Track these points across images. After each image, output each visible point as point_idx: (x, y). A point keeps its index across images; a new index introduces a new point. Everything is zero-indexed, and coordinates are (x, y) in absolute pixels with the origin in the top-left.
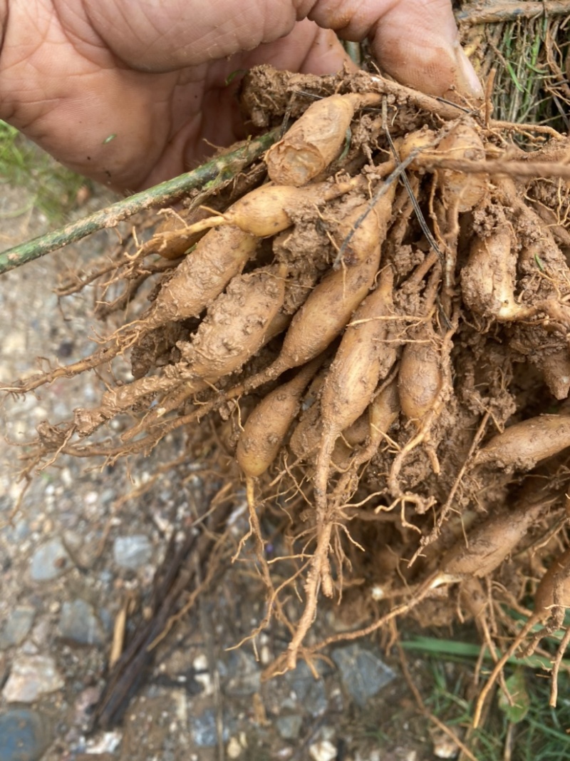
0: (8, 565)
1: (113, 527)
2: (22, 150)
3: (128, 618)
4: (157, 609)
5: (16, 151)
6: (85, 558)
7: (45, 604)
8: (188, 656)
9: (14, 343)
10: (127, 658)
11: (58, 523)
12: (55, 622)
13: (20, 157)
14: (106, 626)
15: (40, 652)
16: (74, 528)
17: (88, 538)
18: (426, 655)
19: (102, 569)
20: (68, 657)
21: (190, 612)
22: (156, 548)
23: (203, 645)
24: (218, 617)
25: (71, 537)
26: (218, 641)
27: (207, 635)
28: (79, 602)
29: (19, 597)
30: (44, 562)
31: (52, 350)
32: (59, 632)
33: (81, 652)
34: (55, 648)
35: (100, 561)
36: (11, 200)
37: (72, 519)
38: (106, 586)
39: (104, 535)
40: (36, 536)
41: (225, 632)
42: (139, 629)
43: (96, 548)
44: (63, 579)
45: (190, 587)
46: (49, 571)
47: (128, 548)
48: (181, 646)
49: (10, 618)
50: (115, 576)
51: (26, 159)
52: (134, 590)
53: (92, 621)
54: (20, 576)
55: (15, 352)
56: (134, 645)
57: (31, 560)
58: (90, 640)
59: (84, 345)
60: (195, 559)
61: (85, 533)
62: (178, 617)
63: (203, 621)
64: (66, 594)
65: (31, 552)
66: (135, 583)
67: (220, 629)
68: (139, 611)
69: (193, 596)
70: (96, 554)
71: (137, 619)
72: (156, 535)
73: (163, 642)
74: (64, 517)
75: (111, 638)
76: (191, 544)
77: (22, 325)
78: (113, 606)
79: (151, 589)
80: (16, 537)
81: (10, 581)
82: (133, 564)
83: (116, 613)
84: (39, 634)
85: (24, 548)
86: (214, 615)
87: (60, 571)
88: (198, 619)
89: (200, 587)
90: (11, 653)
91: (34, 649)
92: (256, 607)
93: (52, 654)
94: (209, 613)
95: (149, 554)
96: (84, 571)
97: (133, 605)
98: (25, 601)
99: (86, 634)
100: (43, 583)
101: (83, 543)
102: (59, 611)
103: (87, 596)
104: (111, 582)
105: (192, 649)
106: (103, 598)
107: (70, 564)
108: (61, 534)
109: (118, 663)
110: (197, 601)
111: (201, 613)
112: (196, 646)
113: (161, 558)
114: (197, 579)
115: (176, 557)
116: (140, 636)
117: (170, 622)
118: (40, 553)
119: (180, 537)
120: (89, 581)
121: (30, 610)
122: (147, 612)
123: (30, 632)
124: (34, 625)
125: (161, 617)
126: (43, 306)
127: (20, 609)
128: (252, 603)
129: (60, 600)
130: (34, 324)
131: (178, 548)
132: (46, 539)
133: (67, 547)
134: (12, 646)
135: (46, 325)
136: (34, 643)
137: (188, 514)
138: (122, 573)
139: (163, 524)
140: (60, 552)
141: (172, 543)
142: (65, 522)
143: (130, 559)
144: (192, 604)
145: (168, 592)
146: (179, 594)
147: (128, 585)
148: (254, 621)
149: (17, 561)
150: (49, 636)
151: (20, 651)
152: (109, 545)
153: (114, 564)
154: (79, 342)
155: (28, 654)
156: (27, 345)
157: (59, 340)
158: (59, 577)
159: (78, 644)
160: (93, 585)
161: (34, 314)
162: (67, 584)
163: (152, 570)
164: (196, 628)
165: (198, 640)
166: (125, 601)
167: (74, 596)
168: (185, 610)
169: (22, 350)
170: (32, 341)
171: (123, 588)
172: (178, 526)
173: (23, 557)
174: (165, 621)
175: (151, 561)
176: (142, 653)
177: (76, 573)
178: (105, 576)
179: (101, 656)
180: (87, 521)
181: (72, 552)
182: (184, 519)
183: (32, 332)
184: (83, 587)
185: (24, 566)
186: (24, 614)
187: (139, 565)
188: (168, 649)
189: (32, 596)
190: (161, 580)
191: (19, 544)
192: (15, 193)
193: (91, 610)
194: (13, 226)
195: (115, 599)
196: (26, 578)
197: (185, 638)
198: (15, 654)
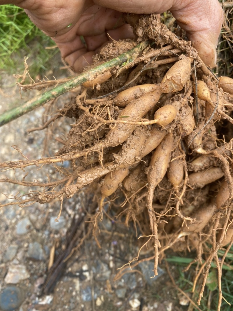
0: (7, 228)
1: (49, 213)
2: (13, 60)
3: (56, 249)
4: (68, 245)
5: (11, 60)
6: (38, 225)
7: (22, 244)
8: (80, 265)
9: (10, 138)
10: (55, 265)
11: (28, 211)
12: (26, 251)
13: (12, 63)
14: (47, 253)
15: (20, 263)
16: (34, 213)
17: (40, 217)
18: (176, 264)
19: (45, 230)
20: (31, 265)
21: (81, 247)
22: (67, 221)
23: (86, 260)
24: (93, 249)
25: (33, 217)
26: (92, 259)
27: (88, 256)
28: (36, 243)
29: (11, 241)
30: (22, 227)
31: (25, 141)
32: (28, 255)
33: (36, 263)
34: (26, 262)
35: (45, 226)
36: (8, 80)
37: (33, 209)
38: (47, 237)
39: (46, 216)
40: (18, 217)
41: (95, 255)
42: (60, 254)
43: (43, 221)
44: (29, 234)
45: (81, 236)
46: (24, 230)
47: (56, 221)
48: (77, 261)
49: (8, 249)
50: (51, 232)
51: (15, 64)
52: (58, 238)
53: (41, 251)
54: (12, 233)
55: (10, 142)
56: (58, 260)
57: (17, 226)
58: (40, 258)
59: (38, 139)
60: (83, 225)
61: (38, 215)
62: (76, 249)
63: (86, 251)
64: (31, 240)
65: (16, 223)
66: (59, 235)
67: (93, 254)
68: (60, 247)
69: (82, 240)
70: (42, 223)
71: (59, 250)
72: (67, 216)
73: (70, 259)
74: (30, 209)
75: (49, 258)
76: (81, 220)
77: (13, 131)
78: (50, 244)
79: (65, 238)
80: (10, 217)
81: (8, 235)
82: (58, 228)
83: (51, 247)
84: (20, 256)
85: (13, 221)
86: (91, 248)
87: (28, 230)
88: (84, 250)
89: (85, 236)
90: (8, 264)
91: (17, 262)
92: (108, 245)
93: (25, 264)
94: (89, 247)
95: (64, 224)
96: (38, 230)
97: (58, 244)
98: (14, 242)
99: (38, 256)
100: (21, 236)
101: (37, 219)
102: (28, 247)
103: (39, 240)
104: (49, 235)
105: (82, 262)
106: (46, 241)
107: (32, 227)
108: (28, 216)
109: (52, 267)
110: (84, 242)
111: (86, 247)
112: (83, 261)
113: (69, 225)
114: (84, 233)
115: (75, 225)
116: (60, 257)
117: (73, 250)
118: (20, 223)
119: (77, 217)
120: (40, 234)
121: (16, 246)
122: (64, 247)
123: (16, 255)
124: (17, 252)
125: (69, 249)
126: (21, 123)
127: (12, 246)
128: (106, 243)
129: (28, 242)
130: (18, 131)
131: (76, 221)
132: (22, 218)
133: (31, 221)
134: (9, 261)
135: (22, 131)
136: (17, 260)
137: (80, 207)
138: (53, 231)
139: (70, 212)
140: (28, 223)
141: (74, 219)
142: (30, 211)
143: (57, 225)
144: (82, 243)
145: (72, 239)
146: (77, 240)
147: (56, 236)
148: (107, 251)
149: (11, 227)
150: (23, 257)
151: (12, 263)
152: (48, 220)
153: (50, 228)
154: (36, 138)
155: (15, 264)
156: (15, 139)
157: (28, 137)
158: (28, 233)
159: (35, 260)
160: (42, 236)
161: (18, 127)
162: (31, 236)
163: (65, 230)
164: (83, 253)
165: (84, 258)
166: (55, 243)
167: (34, 241)
168: (79, 245)
169: (13, 141)
170: (17, 137)
171: (54, 237)
172: (76, 212)
173: (13, 225)
174: (71, 250)
175: (65, 226)
176: (62, 263)
177: (35, 231)
178: (47, 233)
179: (45, 265)
180: (39, 210)
181: (33, 223)
182: (79, 210)
183: (17, 134)
184: (37, 237)
185: (13, 228)
186: (13, 248)
187: (60, 228)
188: (72, 262)
189: (17, 241)
190: (69, 234)
191: (11, 220)
192: (10, 77)
193: (40, 246)
194: (9, 91)
195: (50, 242)
196: (14, 233)
197: (79, 257)
198: (10, 265)
